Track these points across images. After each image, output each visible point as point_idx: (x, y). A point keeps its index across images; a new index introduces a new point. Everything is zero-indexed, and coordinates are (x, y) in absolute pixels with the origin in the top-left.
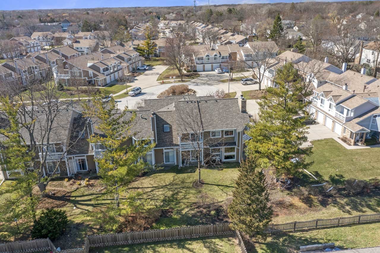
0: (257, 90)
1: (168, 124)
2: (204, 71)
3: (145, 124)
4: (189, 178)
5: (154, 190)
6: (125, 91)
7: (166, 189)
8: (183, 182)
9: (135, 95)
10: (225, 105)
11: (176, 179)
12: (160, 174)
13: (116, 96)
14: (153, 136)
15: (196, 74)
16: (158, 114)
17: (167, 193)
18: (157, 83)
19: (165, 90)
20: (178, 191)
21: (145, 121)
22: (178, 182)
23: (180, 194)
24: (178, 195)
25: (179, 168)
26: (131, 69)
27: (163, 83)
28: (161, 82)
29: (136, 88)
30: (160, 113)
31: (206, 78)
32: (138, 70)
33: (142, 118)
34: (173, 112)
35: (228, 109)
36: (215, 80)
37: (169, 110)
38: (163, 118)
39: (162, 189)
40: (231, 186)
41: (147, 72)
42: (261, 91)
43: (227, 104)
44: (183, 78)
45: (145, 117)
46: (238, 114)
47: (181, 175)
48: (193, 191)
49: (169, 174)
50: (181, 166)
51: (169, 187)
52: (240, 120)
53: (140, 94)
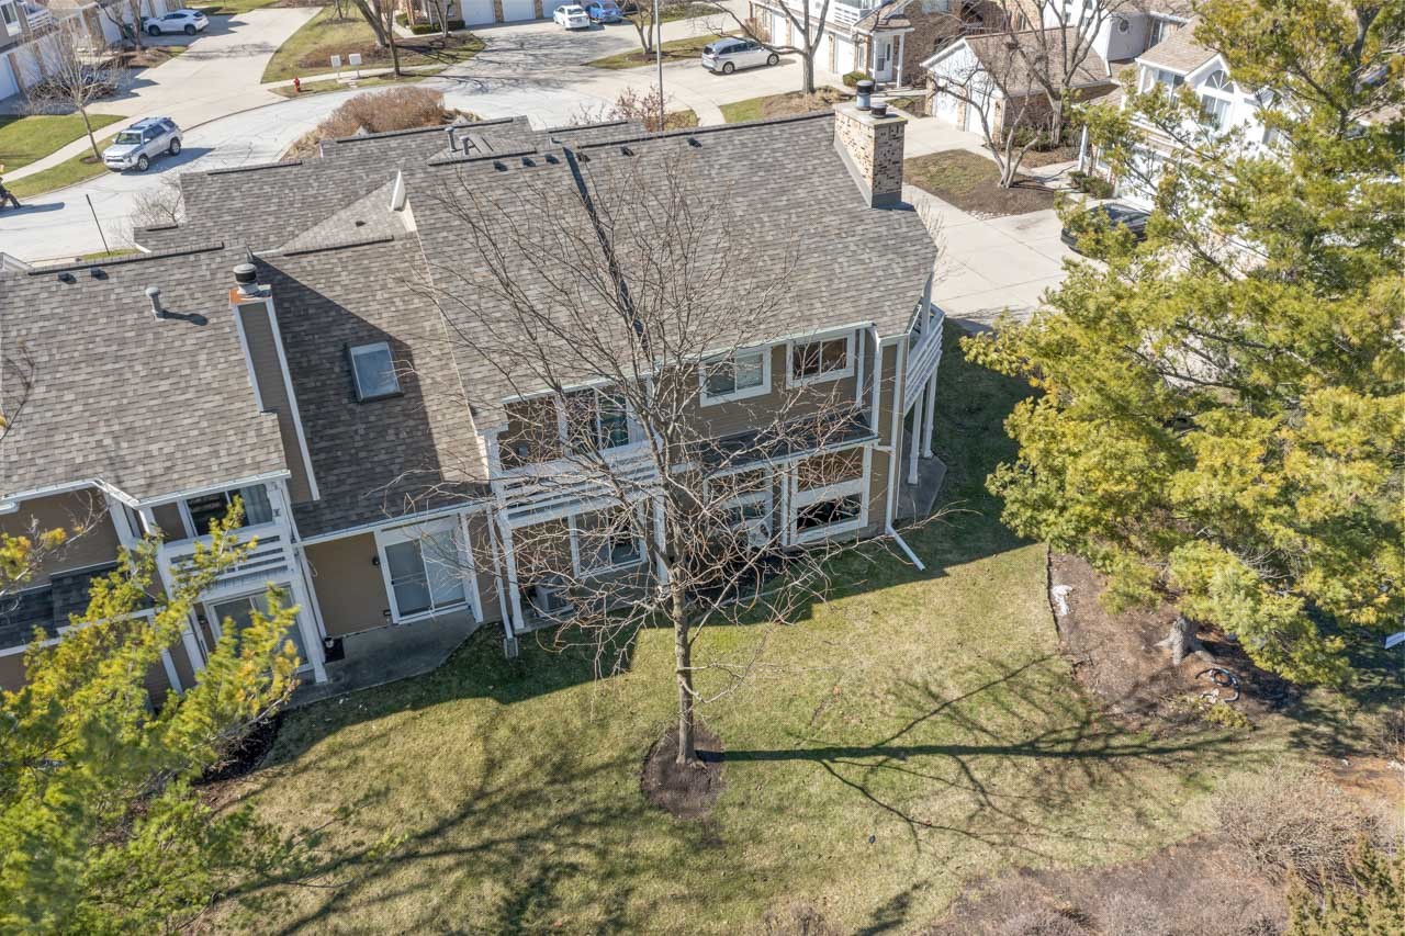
0: (799, 95)
1: (375, 335)
2: (500, 22)
3: (194, 365)
4: (603, 725)
5: (353, 887)
6: (82, 146)
7: (449, 860)
8: (563, 772)
9: (144, 164)
10: (755, 167)
11: (508, 754)
12: (375, 726)
13: (27, 180)
14: (277, 457)
15: (464, 40)
16: (288, 267)
17: (458, 907)
18: (263, 92)
19: (314, 128)
20: (545, 869)
21: (194, 336)
22: (527, 775)
23: (570, 891)
24: (554, 903)
25: (511, 648)
26: (112, 33)
27: (299, 91)
28: (285, 89)
29: (146, 125)
30: (305, 261)
31: (519, 57)
32: (152, 35)
33: (165, 314)
34: (398, 244)
35: (783, 191)
36: (566, 63)
37: (365, 234)
38: (333, 294)
39: (411, 874)
40: (907, 741)
41: (201, 44)
42: (818, 94)
43: (766, 156)
44: (401, 60)
45: (190, 307)
46: (856, 218)
47: (533, 703)
48: (655, 844)
49: (442, 711)
50: (519, 623)
51: (466, 841)
52: (878, 262)
53: (173, 154)
